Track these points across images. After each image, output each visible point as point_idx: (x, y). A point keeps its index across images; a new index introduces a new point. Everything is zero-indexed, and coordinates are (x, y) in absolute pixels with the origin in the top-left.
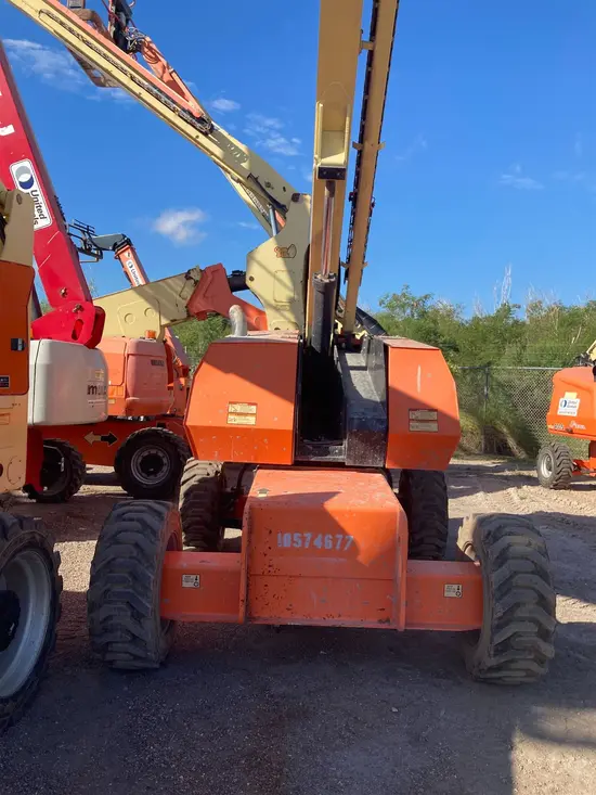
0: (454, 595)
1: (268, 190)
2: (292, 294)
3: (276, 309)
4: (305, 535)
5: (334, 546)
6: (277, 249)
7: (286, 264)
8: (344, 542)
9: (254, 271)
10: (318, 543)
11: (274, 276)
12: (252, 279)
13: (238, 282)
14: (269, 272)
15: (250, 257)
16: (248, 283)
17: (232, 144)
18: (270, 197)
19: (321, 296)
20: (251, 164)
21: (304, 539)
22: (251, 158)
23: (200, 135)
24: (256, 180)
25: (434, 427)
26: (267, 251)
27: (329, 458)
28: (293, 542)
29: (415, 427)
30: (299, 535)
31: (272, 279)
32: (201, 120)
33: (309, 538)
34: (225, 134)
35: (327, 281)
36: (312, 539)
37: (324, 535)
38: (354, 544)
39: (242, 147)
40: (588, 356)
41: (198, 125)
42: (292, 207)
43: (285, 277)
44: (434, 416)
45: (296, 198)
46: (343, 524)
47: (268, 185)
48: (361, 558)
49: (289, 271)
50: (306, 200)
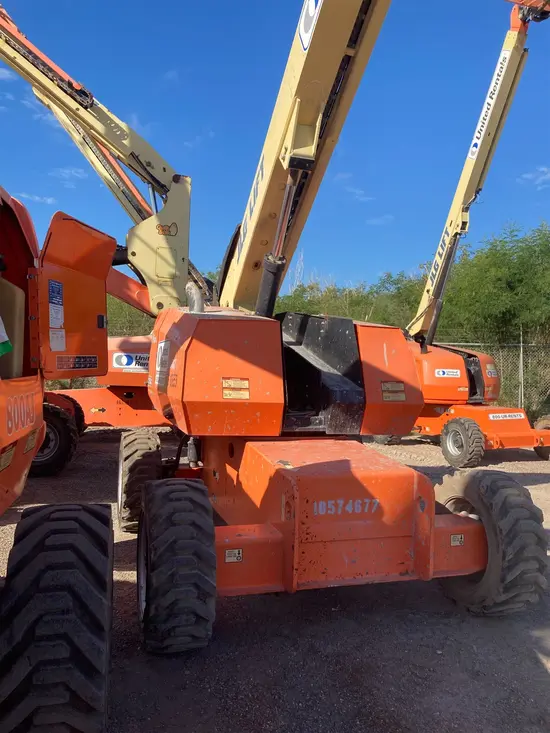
0: (458, 543)
1: (148, 168)
2: (173, 271)
3: (159, 285)
4: (339, 501)
5: (363, 510)
6: (159, 226)
7: (168, 242)
8: (371, 505)
9: (136, 246)
10: (349, 509)
11: (156, 252)
12: (134, 254)
13: (122, 256)
14: (152, 249)
15: (132, 232)
16: (130, 258)
17: (112, 121)
18: (152, 176)
19: (271, 276)
20: (131, 142)
21: (336, 505)
22: (133, 136)
23: (80, 107)
24: (137, 158)
25: (402, 397)
26: (149, 228)
28: (328, 509)
30: (333, 502)
31: (154, 255)
32: (82, 93)
33: (341, 506)
34: (105, 110)
35: (280, 262)
36: (344, 506)
37: (354, 501)
38: (380, 507)
39: (123, 125)
40: (407, 332)
41: (78, 98)
42: (173, 187)
43: (167, 254)
44: (402, 387)
45: (177, 179)
46: (371, 490)
47: (149, 164)
48: (387, 519)
49: (171, 248)
50: (186, 182)
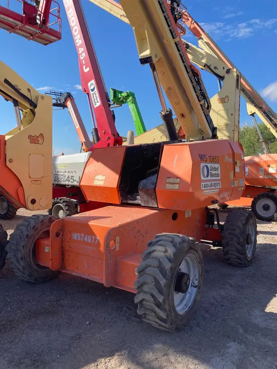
1: (214, 70)
2: (226, 122)
4: (82, 235)
5: (92, 242)
6: (218, 99)
7: (224, 106)
8: (95, 240)
10: (86, 239)
17: (199, 52)
18: (216, 74)
20: (207, 59)
24: (209, 67)
25: (177, 187)
27: (136, 202)
28: (77, 238)
29: (169, 187)
30: (79, 234)
31: (217, 115)
36: (84, 237)
37: (88, 236)
38: (98, 242)
42: (227, 76)
43: (223, 113)
44: (178, 181)
45: (228, 71)
46: (94, 231)
47: (215, 68)
48: (101, 249)
49: (225, 110)
50: (233, 71)
